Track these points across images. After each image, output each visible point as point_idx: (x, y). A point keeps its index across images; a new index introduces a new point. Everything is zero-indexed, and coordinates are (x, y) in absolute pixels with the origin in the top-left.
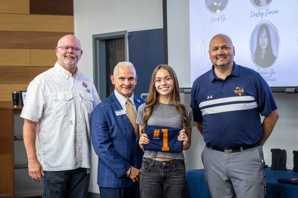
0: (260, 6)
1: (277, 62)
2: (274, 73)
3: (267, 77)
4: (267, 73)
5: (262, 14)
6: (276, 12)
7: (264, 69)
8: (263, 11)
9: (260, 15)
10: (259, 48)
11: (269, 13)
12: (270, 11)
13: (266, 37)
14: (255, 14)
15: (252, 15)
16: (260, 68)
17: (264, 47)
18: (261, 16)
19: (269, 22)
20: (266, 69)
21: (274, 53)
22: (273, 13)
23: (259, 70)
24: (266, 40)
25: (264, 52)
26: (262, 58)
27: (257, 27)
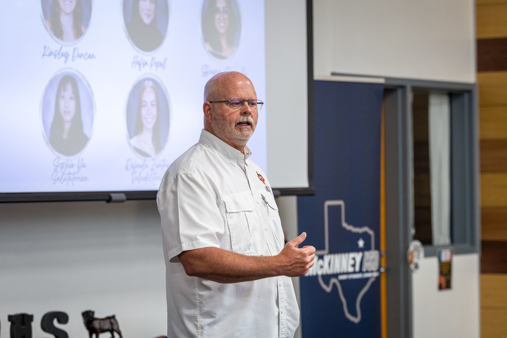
0: (62, 39)
1: (90, 146)
2: (84, 166)
3: (72, 174)
4: (72, 166)
5: (66, 56)
6: (91, 56)
7: (66, 158)
8: (68, 49)
9: (62, 55)
10: (58, 118)
11: (80, 56)
12: (80, 52)
13: (71, 98)
14: (52, 53)
15: (47, 53)
16: (60, 155)
17: (68, 118)
18: (63, 59)
19: (79, 72)
20: (71, 158)
21: (86, 130)
22: (86, 57)
23: (57, 160)
24: (72, 105)
25: (67, 126)
26: (65, 136)
27: (55, 77)
